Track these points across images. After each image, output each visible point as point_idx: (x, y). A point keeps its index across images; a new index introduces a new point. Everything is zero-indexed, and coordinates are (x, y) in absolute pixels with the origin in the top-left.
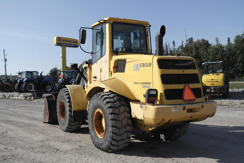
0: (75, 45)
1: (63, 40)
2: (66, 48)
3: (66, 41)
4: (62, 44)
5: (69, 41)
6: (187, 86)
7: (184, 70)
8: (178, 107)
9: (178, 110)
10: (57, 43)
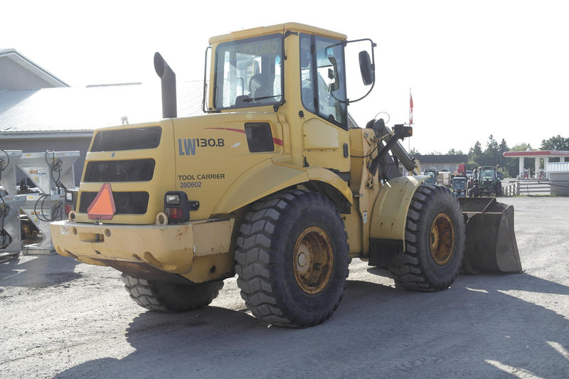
6: (107, 186)
8: (67, 226)
9: (67, 233)
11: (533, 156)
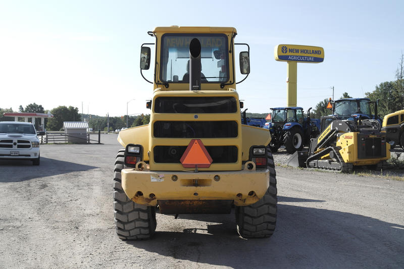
0: (314, 58)
1: (291, 51)
2: (298, 63)
3: (297, 51)
4: (290, 58)
5: (303, 51)
6: (196, 141)
7: (199, 115)
8: (162, 174)
9: (161, 181)
10: (279, 56)
11: (24, 116)
